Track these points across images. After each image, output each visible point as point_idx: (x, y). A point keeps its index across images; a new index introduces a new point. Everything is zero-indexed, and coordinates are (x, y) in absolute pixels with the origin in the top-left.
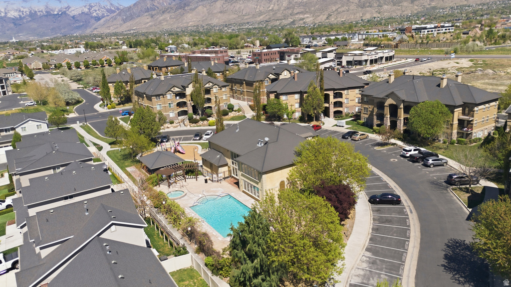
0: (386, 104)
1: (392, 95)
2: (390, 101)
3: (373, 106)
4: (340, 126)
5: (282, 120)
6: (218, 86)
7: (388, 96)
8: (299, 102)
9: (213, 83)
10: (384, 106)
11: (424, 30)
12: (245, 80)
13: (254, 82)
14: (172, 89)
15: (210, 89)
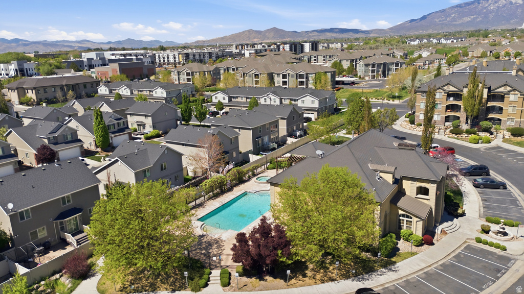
6: (520, 92)
9: (512, 88)
14: (445, 88)
15: (505, 94)
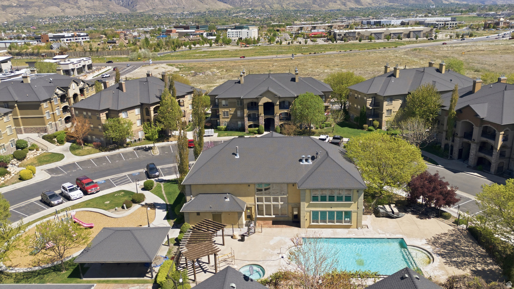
0: (259, 104)
1: (267, 93)
2: (265, 100)
3: (234, 109)
4: (209, 136)
5: (125, 145)
7: (262, 95)
8: (140, 118)
10: (258, 106)
11: (63, 39)
12: (16, 102)
13: (41, 102)
